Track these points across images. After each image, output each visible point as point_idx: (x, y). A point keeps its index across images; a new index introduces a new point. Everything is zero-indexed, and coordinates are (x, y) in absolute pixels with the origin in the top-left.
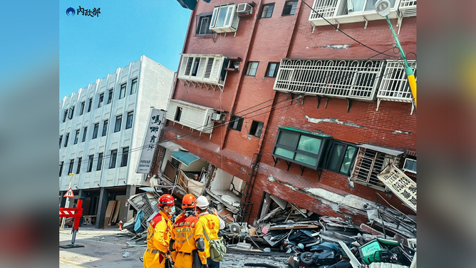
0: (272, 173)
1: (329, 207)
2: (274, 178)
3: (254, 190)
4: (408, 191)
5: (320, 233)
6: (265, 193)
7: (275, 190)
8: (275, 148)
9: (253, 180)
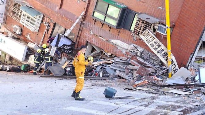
0: (92, 29)
1: (121, 51)
2: (93, 32)
3: (80, 40)
4: (154, 44)
5: (111, 66)
6: (87, 42)
7: (93, 40)
8: (94, 12)
9: (80, 33)
